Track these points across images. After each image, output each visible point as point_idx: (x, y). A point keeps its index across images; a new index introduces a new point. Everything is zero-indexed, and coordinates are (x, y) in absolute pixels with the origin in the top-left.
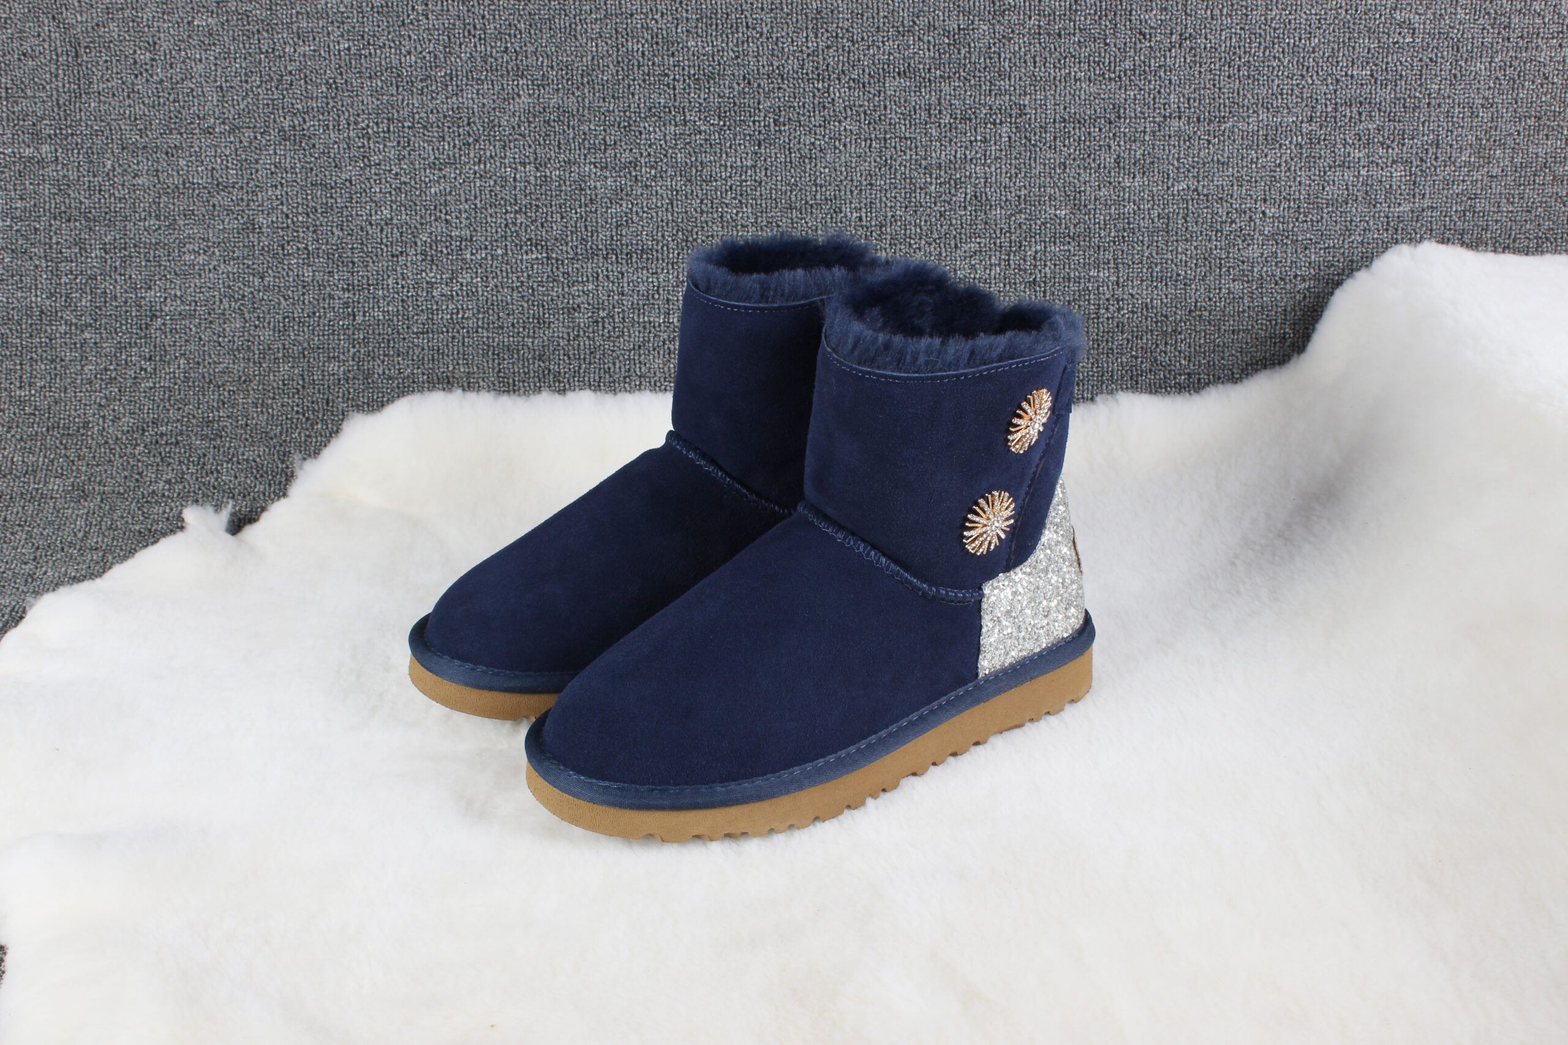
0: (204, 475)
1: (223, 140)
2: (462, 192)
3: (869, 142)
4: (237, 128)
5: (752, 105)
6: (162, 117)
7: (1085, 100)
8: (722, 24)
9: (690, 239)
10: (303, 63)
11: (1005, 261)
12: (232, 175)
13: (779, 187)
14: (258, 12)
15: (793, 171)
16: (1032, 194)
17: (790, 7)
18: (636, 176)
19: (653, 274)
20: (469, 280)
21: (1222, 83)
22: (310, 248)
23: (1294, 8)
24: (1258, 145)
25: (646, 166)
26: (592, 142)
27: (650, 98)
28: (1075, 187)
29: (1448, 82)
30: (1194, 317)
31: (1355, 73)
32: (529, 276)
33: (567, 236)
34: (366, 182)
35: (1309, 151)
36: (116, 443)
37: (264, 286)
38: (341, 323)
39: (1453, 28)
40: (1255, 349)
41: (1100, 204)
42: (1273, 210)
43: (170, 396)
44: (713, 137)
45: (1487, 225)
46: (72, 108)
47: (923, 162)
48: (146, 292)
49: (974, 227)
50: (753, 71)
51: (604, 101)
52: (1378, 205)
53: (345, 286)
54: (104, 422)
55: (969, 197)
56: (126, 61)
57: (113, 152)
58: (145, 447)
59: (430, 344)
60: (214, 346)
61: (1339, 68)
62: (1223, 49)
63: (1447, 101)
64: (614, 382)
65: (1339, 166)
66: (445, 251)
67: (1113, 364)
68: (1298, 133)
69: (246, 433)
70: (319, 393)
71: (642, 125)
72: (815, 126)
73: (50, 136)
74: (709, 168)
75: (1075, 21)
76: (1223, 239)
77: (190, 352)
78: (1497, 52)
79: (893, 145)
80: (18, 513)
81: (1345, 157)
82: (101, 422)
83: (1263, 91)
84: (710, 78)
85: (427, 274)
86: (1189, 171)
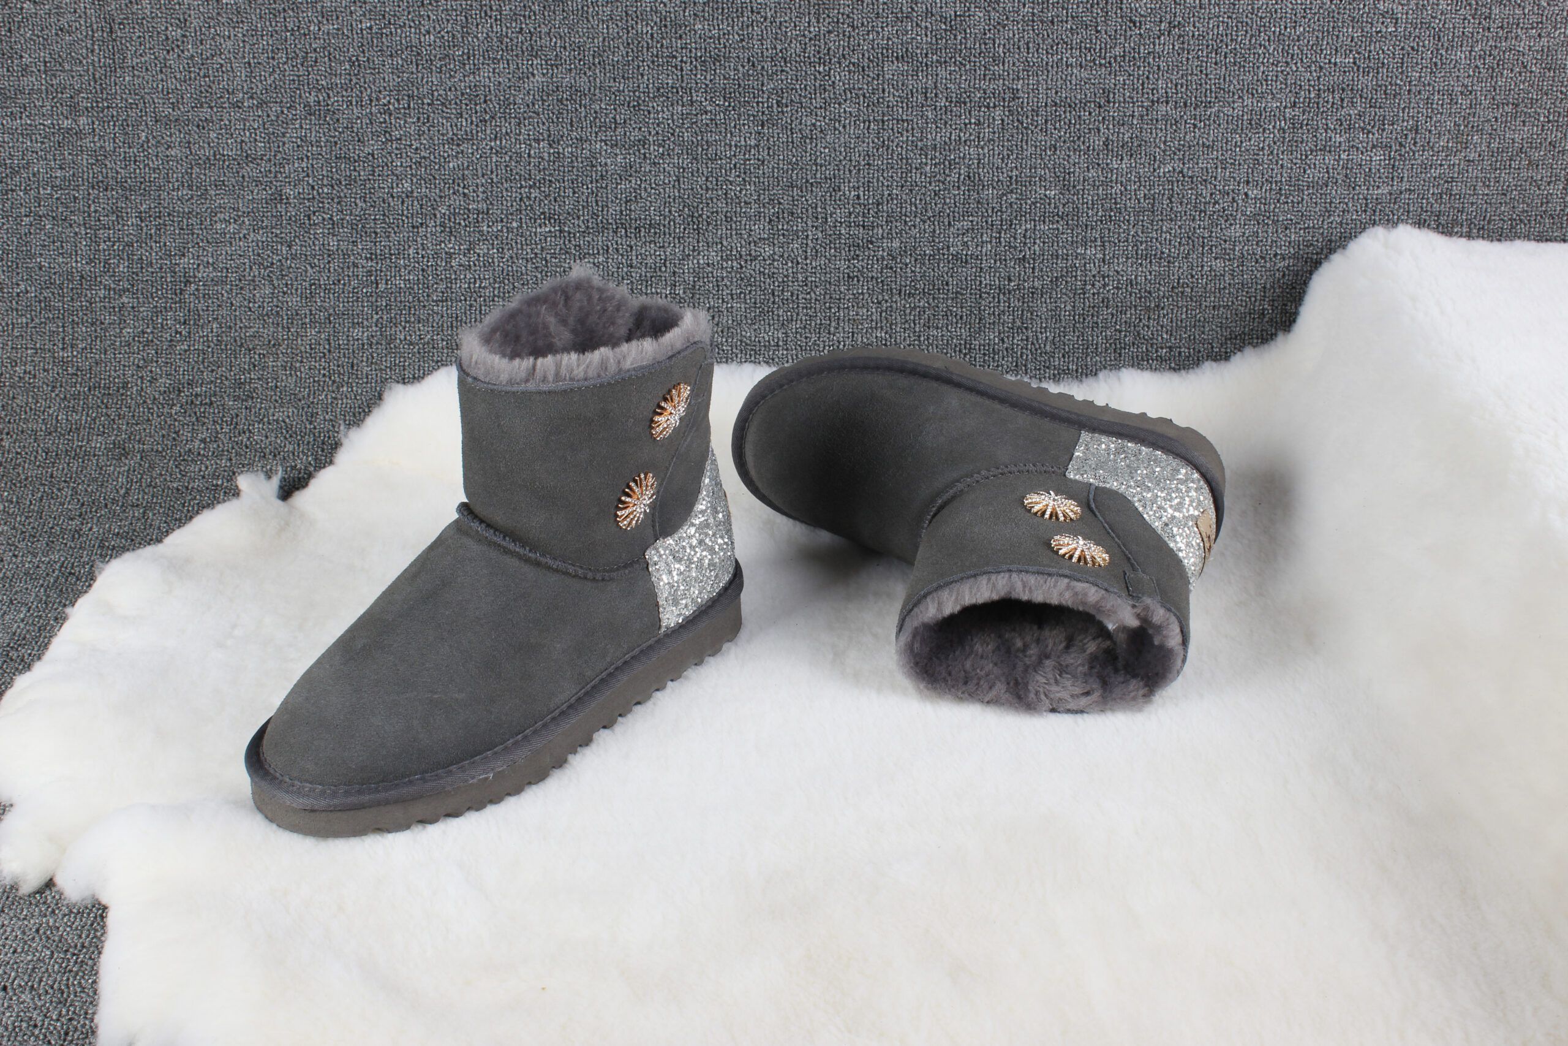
0: (237, 434)
1: (251, 114)
2: (479, 167)
3: (867, 123)
4: (265, 103)
5: (756, 87)
6: (193, 91)
7: (1076, 85)
8: (728, 8)
9: (696, 214)
10: (327, 41)
11: (996, 238)
12: (260, 147)
13: (781, 166)
15: (794, 150)
16: (1023, 175)
18: (644, 154)
19: (660, 247)
20: (486, 251)
21: (1209, 72)
22: (335, 219)
24: (1242, 129)
25: (654, 145)
26: (603, 120)
27: (658, 79)
28: (1064, 168)
29: (1429, 70)
30: (1177, 294)
31: (1338, 60)
32: (542, 247)
33: (579, 210)
34: (388, 156)
35: (1291, 135)
36: (153, 403)
38: (364, 291)
39: (1435, 18)
40: (1234, 324)
41: (1088, 185)
42: (1255, 192)
43: (204, 359)
44: (718, 117)
45: (1463, 207)
46: (107, 81)
47: (919, 143)
48: (180, 259)
49: (967, 206)
50: (757, 54)
51: (615, 81)
52: (1357, 188)
53: (368, 256)
54: (142, 383)
55: (962, 177)
56: (158, 37)
57: (147, 124)
58: (181, 407)
59: (449, 312)
60: (245, 311)
61: (1322, 56)
62: (1211, 37)
63: (1427, 88)
65: (1321, 150)
66: (463, 223)
67: (1098, 337)
68: (1282, 118)
69: (276, 395)
70: (344, 357)
71: (651, 105)
72: (816, 107)
73: (87, 108)
74: (714, 147)
75: (1067, 9)
76: (1207, 219)
77: (223, 316)
78: (1477, 41)
79: (891, 126)
80: (63, 469)
81: (1326, 142)
82: (139, 383)
83: (1249, 78)
84: (716, 60)
85: (446, 245)
86: (1175, 154)
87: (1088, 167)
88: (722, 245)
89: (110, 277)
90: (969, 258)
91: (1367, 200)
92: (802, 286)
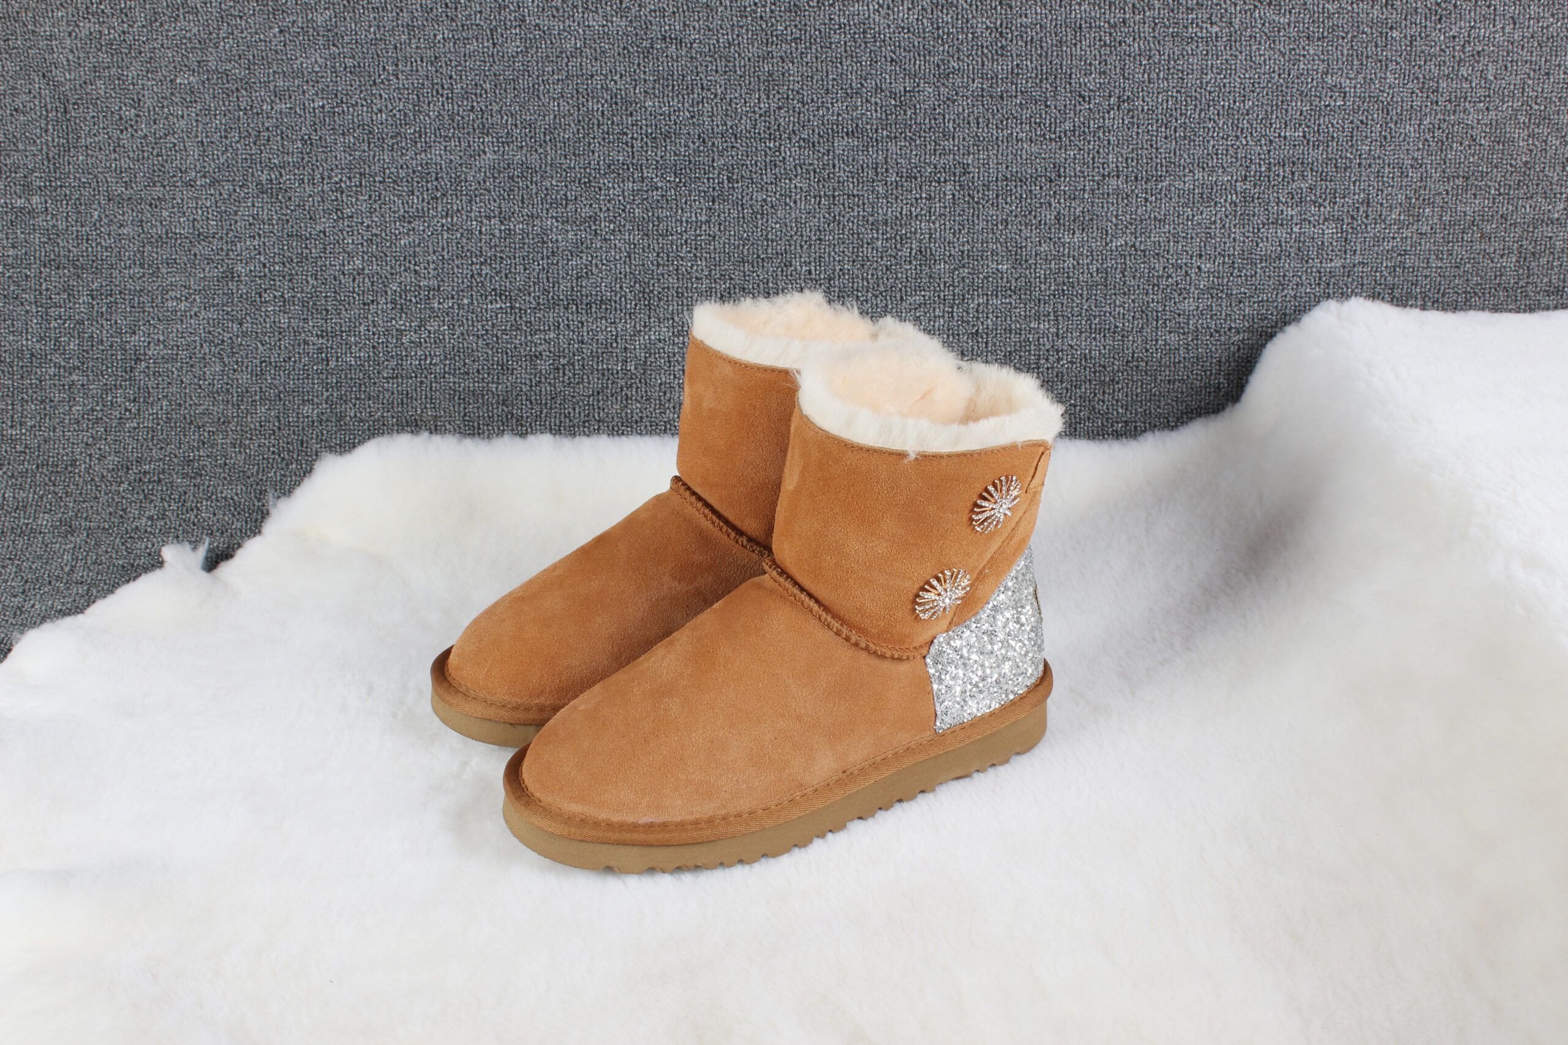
0: (184, 511)
1: (204, 193)
2: (430, 244)
3: (818, 199)
4: (217, 181)
5: (706, 163)
6: (146, 170)
7: (1026, 160)
8: (679, 85)
9: (647, 290)
10: (280, 120)
11: (948, 313)
12: (212, 226)
13: (732, 241)
14: (237, 71)
15: (745, 226)
16: (975, 249)
17: (743, 69)
18: (595, 230)
19: (611, 323)
20: (437, 328)
21: (1159, 146)
22: (286, 296)
23: (1229, 72)
24: (1193, 203)
25: (605, 221)
26: (554, 197)
27: (609, 155)
28: (1016, 243)
29: (1378, 143)
30: (1132, 368)
31: (1287, 134)
32: (493, 324)
33: (530, 287)
34: (339, 233)
35: (1243, 209)
36: (101, 481)
37: (242, 332)
38: (315, 368)
39: (1383, 92)
40: (1190, 399)
41: (1041, 259)
42: (1208, 265)
43: (153, 436)
44: (669, 193)
45: (1417, 280)
46: (61, 161)
47: (870, 218)
48: (131, 337)
49: (919, 281)
50: (708, 130)
51: (566, 158)
52: (1310, 261)
54: (91, 460)
55: (914, 251)
56: (112, 117)
57: (99, 203)
58: (129, 484)
59: (399, 389)
60: (195, 389)
61: (1272, 130)
62: (1160, 111)
63: (1378, 161)
64: (574, 426)
65: (1273, 223)
66: (414, 300)
68: (1233, 192)
69: (225, 472)
70: (294, 434)
71: (601, 181)
72: (766, 183)
73: (40, 188)
74: (665, 223)
75: (1016, 84)
76: (1160, 292)
77: (172, 394)
78: (1426, 115)
79: (841, 202)
80: (9, 546)
81: (1278, 215)
82: (87, 460)
83: (1199, 152)
84: (667, 136)
85: (397, 322)
86: (1127, 228)
87: (1040, 241)
88: (674, 321)
89: (60, 354)
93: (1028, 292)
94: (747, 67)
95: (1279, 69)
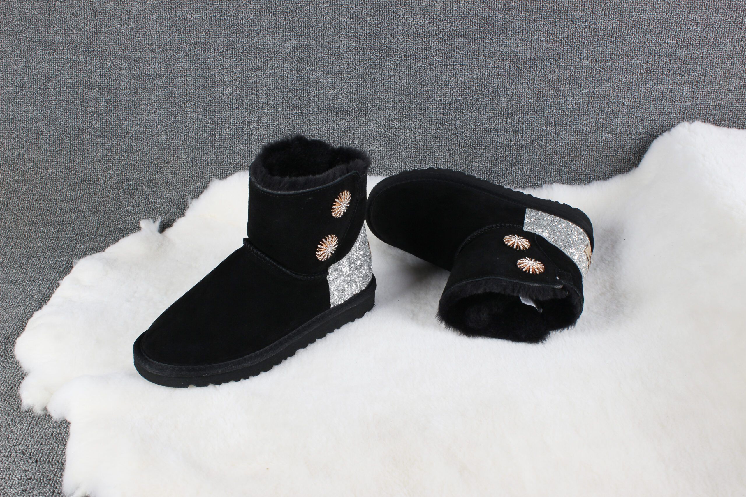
0: (148, 204)
1: (159, 55)
2: (264, 82)
3: (446, 66)
4: (165, 50)
5: (394, 48)
6: (132, 44)
7: (545, 50)
8: (382, 11)
9: (365, 107)
10: (195, 22)
11: (505, 121)
12: (163, 71)
13: (405, 85)
15: (411, 78)
16: (519, 92)
17: (413, 4)
18: (341, 78)
19: (347, 121)
20: (266, 121)
21: (608, 45)
22: (197, 105)
23: (643, 11)
24: (622, 73)
25: (346, 73)
26: (322, 62)
27: (349, 43)
28: (538, 89)
29: (712, 47)
30: (590, 149)
31: (669, 42)
32: (292, 120)
33: (310, 103)
34: (222, 76)
35: (646, 76)
36: (110, 188)
37: (176, 121)
38: (209, 138)
39: (716, 23)
40: (616, 164)
41: (549, 97)
42: (628, 102)
43: (134, 168)
44: (376, 61)
45: (726, 112)
46: (93, 39)
47: (470, 76)
48: (125, 122)
49: (492, 106)
50: (395, 32)
51: (328, 43)
52: (676, 102)
53: (212, 122)
54: (106, 179)
55: (490, 92)
56: (117, 19)
57: (111, 59)
58: (123, 190)
59: (248, 149)
60: (154, 147)
61: (662, 39)
62: (609, 29)
63: (711, 56)
65: (659, 84)
66: (256, 108)
67: (551, 169)
68: (641, 68)
69: (167, 186)
70: (199, 169)
71: (345, 55)
72: (422, 58)
73: (83, 51)
74: (374, 75)
75: (542, 15)
76: (605, 114)
77: (143, 149)
78: (736, 34)
79: (457, 68)
80: (68, 218)
81: (662, 80)
83: (626, 49)
84: (376, 34)
85: (248, 118)
86: (590, 84)
88: (377, 121)
90: (492, 130)
91: (680, 107)
92: (413, 141)
93: (543, 113)
94: (415, 3)
95: (667, 10)
